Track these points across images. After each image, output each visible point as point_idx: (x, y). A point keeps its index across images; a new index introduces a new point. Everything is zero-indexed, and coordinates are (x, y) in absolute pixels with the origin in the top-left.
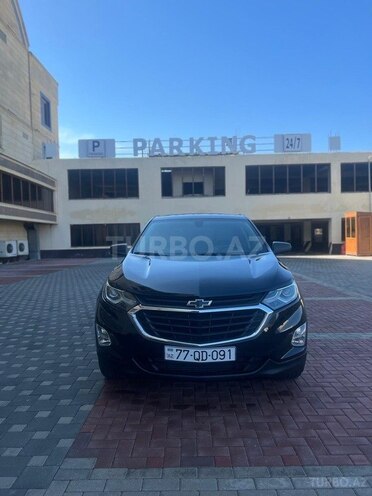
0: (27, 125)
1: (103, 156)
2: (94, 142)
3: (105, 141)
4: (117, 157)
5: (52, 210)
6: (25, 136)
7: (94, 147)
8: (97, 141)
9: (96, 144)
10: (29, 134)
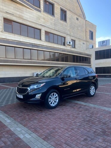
1: (106, 45)
2: (103, 41)
3: (106, 40)
4: (110, 45)
5: (90, 63)
6: (84, 44)
7: (103, 43)
8: (104, 41)
9: (103, 42)
10: (85, 42)
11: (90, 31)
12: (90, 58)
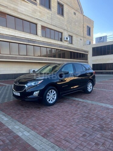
0: (82, 37)
1: (103, 41)
2: (100, 37)
3: (104, 37)
4: (107, 41)
5: (87, 60)
6: (81, 40)
7: (100, 39)
8: (101, 37)
10: (82, 38)
11: (88, 27)
12: (87, 55)
